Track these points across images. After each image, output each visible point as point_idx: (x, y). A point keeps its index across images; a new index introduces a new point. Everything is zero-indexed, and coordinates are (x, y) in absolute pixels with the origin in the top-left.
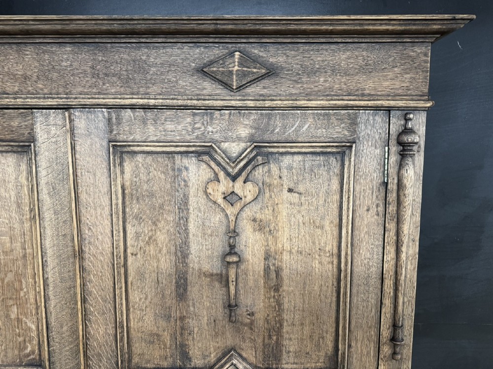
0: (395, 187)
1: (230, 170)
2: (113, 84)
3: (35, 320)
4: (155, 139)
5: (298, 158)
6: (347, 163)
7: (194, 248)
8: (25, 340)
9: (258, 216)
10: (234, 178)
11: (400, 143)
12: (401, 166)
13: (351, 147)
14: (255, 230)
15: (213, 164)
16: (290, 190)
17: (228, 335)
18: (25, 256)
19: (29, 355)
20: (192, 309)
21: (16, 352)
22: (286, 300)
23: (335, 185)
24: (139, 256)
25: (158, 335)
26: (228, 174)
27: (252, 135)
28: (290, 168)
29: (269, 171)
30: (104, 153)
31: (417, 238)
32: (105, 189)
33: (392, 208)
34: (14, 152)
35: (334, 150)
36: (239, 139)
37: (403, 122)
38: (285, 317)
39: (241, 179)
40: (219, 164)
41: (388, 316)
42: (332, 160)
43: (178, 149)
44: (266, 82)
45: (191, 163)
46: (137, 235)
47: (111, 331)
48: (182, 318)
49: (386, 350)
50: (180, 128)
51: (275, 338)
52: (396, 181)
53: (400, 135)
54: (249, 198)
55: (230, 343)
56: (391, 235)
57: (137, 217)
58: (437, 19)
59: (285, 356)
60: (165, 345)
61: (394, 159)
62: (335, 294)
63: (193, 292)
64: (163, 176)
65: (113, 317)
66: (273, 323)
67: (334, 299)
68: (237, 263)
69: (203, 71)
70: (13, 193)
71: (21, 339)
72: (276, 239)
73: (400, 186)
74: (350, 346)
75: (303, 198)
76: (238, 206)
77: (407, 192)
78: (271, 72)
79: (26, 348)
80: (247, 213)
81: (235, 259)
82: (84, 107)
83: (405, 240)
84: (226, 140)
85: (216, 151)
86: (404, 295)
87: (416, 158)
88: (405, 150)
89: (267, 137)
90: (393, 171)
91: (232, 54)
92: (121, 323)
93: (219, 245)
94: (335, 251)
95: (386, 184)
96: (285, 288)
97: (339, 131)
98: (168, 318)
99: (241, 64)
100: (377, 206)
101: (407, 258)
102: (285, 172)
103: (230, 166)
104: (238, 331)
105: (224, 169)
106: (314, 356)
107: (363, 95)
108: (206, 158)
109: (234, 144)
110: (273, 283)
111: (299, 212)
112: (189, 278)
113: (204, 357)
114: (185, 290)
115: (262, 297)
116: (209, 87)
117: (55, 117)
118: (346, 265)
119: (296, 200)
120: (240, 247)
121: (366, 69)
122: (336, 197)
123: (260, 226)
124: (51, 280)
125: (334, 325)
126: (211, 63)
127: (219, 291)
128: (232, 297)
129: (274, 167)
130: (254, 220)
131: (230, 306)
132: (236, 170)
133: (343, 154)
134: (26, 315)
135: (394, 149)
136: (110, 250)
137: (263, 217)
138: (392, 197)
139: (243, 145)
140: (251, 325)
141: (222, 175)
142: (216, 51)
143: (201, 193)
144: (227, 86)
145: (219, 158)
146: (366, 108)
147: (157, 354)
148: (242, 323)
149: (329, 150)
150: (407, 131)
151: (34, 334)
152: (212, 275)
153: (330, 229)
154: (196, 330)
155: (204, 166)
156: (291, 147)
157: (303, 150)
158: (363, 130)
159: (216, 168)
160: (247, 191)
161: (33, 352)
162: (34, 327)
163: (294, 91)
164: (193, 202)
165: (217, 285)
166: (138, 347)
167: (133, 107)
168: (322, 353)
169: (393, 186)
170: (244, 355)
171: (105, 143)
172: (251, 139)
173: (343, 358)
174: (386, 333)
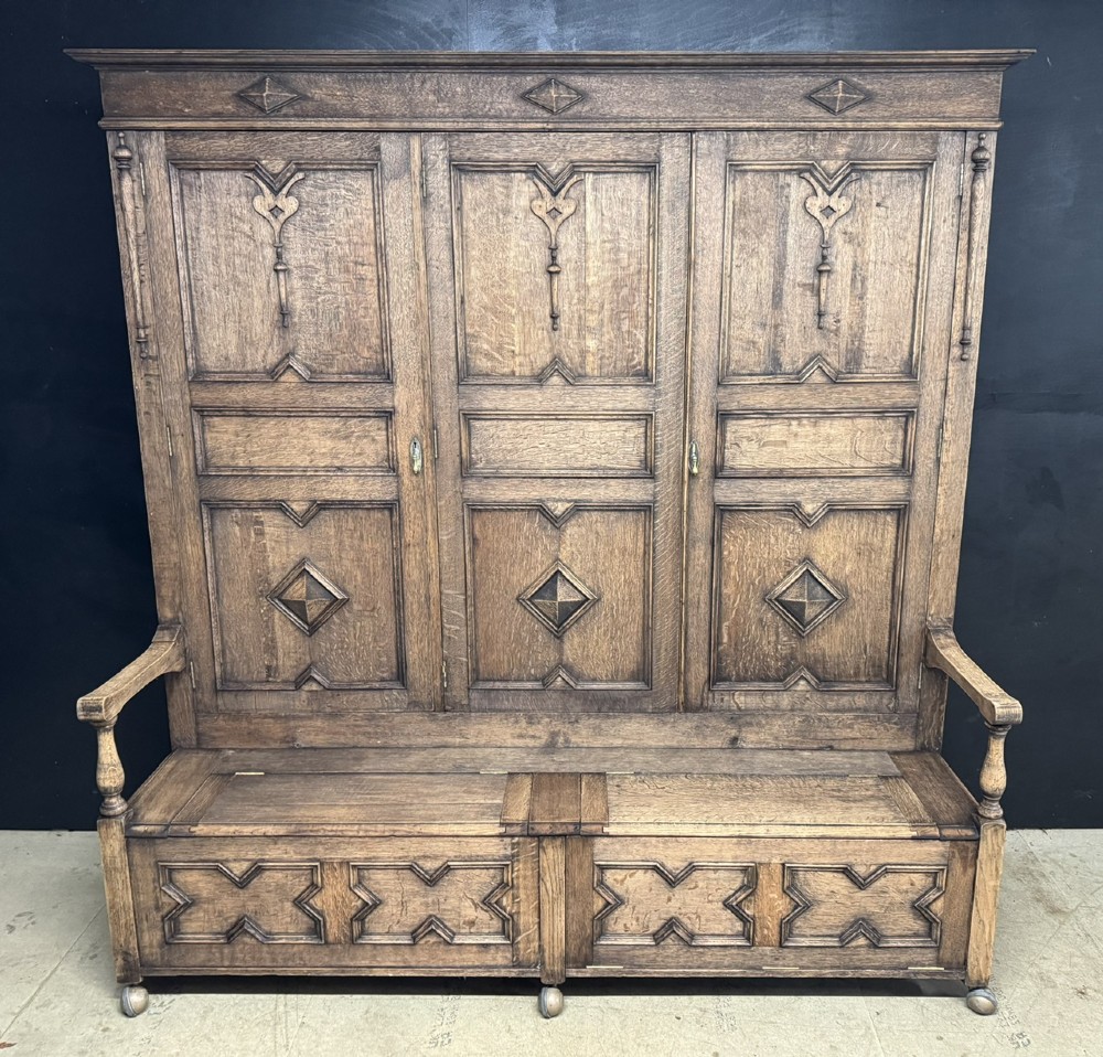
0: (968, 200)
1: (827, 186)
2: (732, 110)
3: (644, 332)
4: (766, 157)
5: (888, 174)
6: (928, 178)
7: (790, 260)
8: (633, 352)
9: (850, 229)
10: (830, 194)
11: (974, 160)
12: (974, 180)
13: (932, 164)
14: (845, 242)
15: (812, 180)
16: (878, 205)
17: (816, 341)
18: (639, 272)
19: (635, 366)
20: (785, 316)
21: (625, 364)
22: (868, 308)
23: (918, 200)
24: (742, 268)
25: (754, 343)
26: (825, 189)
27: (848, 154)
28: (879, 184)
29: (861, 187)
30: (722, 172)
31: (986, 246)
32: (720, 204)
33: (965, 219)
34: (638, 172)
35: (918, 167)
36: (837, 157)
37: (977, 142)
38: (867, 323)
39: (837, 194)
40: (818, 181)
41: (958, 318)
42: (915, 176)
43: (783, 167)
44: (863, 107)
45: (793, 180)
46: (742, 247)
47: (716, 338)
48: (776, 327)
49: (956, 351)
50: (786, 147)
51: (856, 343)
52: (969, 194)
53: (973, 152)
54: (843, 211)
55: (817, 349)
56: (963, 243)
57: (743, 231)
58: (1007, 53)
59: (865, 361)
60: (760, 351)
61: (968, 174)
62: (912, 301)
63: (787, 301)
64: (768, 193)
65: (717, 325)
66: (856, 329)
67: (912, 305)
68: (829, 271)
69: (810, 98)
70: (634, 212)
71: (630, 350)
72: (863, 250)
73: (973, 198)
74: (923, 349)
75: (889, 212)
76: (833, 217)
77: (978, 203)
78: (869, 97)
79: (633, 359)
80: (840, 226)
81: (828, 268)
82: (707, 130)
83: (975, 246)
84: (826, 158)
85: (816, 169)
86: (973, 299)
87: (987, 173)
88: (978, 166)
89: (860, 155)
90: (967, 186)
91: (835, 82)
92: (724, 329)
93: (812, 256)
94: (915, 261)
95: (961, 197)
96: (868, 296)
97: (923, 149)
98: (764, 325)
99: (844, 91)
100: (953, 217)
101: (977, 264)
102: (875, 187)
103: (828, 182)
104: (825, 336)
105: (823, 186)
106: (891, 361)
107: (944, 117)
108: (807, 175)
109: (832, 162)
110: (858, 292)
111: (885, 225)
112: (785, 287)
113: (793, 363)
114: (781, 299)
115: (848, 304)
116: (813, 111)
117: (680, 140)
118: (924, 272)
119: (883, 214)
120: (831, 259)
121: (947, 95)
122: (918, 210)
123: (850, 238)
124: (663, 292)
125: (910, 331)
126: (817, 90)
127: (811, 301)
128: (822, 303)
129: (865, 183)
130: (845, 233)
131: (820, 311)
132: (832, 186)
133: (925, 170)
134: (636, 327)
135: (969, 165)
136: (720, 261)
137: (854, 231)
138: (966, 209)
139: (840, 163)
140: (837, 332)
141: (820, 190)
142: (823, 80)
143: (800, 208)
144: (829, 109)
145: (818, 175)
146: (946, 129)
147: (751, 361)
148: (828, 330)
149: (914, 167)
150: (980, 149)
151: (642, 346)
152: (805, 285)
153: (911, 237)
154: (788, 336)
155: (804, 182)
156: (881, 164)
157: (892, 167)
158: (942, 149)
159: (816, 184)
160: (841, 204)
161: (640, 363)
162: (643, 340)
163: (886, 114)
164: (792, 218)
165: (808, 293)
166: (736, 354)
167: (749, 130)
168: (899, 357)
169: (966, 199)
170: (829, 360)
171: (723, 163)
172: (848, 157)
173: (917, 360)
174: (956, 337)
